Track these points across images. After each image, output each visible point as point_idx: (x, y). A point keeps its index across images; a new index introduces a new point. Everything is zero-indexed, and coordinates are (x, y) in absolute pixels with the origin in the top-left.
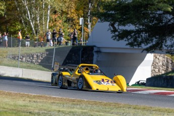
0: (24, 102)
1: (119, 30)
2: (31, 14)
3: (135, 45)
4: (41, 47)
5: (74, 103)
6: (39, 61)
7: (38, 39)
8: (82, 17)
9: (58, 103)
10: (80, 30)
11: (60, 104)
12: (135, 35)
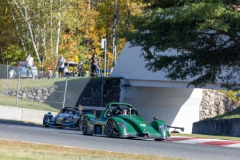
0: (26, 153)
1: (155, 57)
2: (33, 34)
3: (178, 77)
4: (49, 78)
5: (95, 155)
6: (46, 98)
7: (44, 68)
8: (104, 38)
9: (72, 155)
10: (102, 56)
11: (76, 156)
12: (177, 63)
